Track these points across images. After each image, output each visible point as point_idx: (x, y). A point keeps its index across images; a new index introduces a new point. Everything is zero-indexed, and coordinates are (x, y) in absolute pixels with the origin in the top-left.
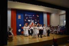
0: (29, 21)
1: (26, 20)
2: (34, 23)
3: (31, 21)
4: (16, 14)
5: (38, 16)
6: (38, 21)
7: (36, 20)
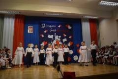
0: (50, 37)
1: (43, 36)
2: (61, 41)
3: (54, 37)
4: (23, 24)
5: (70, 27)
6: (70, 37)
7: (65, 35)
